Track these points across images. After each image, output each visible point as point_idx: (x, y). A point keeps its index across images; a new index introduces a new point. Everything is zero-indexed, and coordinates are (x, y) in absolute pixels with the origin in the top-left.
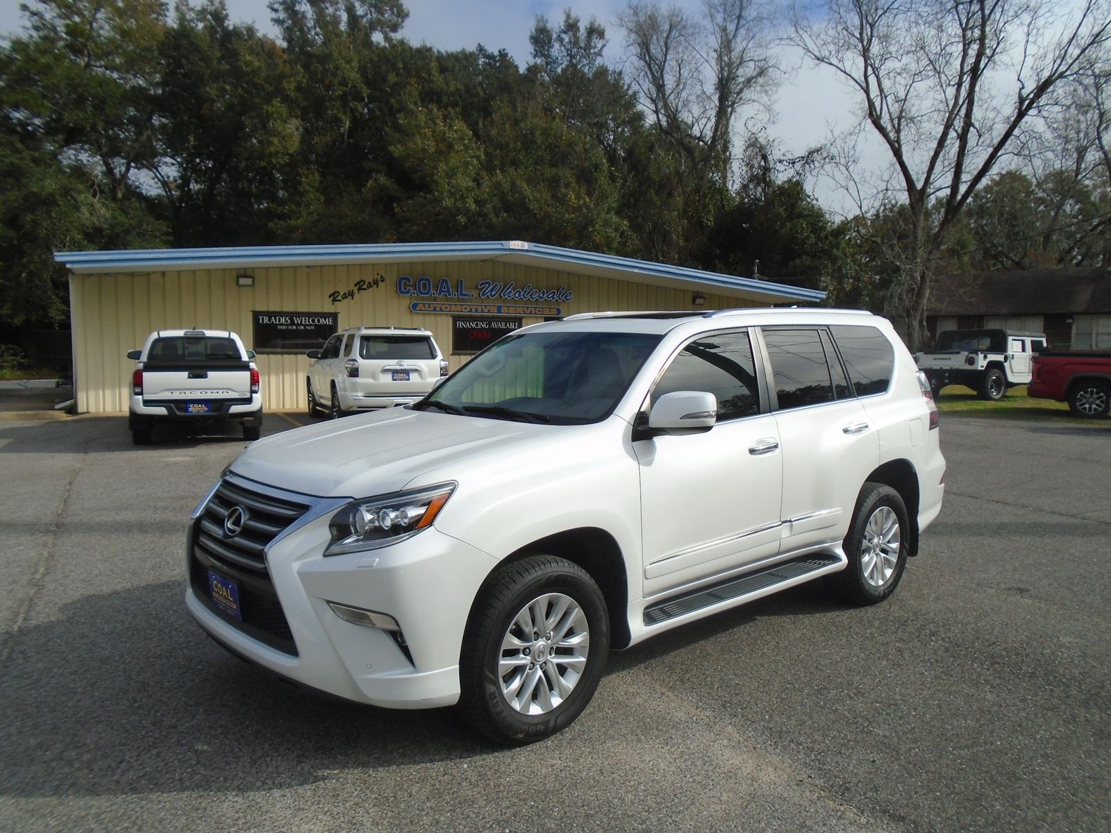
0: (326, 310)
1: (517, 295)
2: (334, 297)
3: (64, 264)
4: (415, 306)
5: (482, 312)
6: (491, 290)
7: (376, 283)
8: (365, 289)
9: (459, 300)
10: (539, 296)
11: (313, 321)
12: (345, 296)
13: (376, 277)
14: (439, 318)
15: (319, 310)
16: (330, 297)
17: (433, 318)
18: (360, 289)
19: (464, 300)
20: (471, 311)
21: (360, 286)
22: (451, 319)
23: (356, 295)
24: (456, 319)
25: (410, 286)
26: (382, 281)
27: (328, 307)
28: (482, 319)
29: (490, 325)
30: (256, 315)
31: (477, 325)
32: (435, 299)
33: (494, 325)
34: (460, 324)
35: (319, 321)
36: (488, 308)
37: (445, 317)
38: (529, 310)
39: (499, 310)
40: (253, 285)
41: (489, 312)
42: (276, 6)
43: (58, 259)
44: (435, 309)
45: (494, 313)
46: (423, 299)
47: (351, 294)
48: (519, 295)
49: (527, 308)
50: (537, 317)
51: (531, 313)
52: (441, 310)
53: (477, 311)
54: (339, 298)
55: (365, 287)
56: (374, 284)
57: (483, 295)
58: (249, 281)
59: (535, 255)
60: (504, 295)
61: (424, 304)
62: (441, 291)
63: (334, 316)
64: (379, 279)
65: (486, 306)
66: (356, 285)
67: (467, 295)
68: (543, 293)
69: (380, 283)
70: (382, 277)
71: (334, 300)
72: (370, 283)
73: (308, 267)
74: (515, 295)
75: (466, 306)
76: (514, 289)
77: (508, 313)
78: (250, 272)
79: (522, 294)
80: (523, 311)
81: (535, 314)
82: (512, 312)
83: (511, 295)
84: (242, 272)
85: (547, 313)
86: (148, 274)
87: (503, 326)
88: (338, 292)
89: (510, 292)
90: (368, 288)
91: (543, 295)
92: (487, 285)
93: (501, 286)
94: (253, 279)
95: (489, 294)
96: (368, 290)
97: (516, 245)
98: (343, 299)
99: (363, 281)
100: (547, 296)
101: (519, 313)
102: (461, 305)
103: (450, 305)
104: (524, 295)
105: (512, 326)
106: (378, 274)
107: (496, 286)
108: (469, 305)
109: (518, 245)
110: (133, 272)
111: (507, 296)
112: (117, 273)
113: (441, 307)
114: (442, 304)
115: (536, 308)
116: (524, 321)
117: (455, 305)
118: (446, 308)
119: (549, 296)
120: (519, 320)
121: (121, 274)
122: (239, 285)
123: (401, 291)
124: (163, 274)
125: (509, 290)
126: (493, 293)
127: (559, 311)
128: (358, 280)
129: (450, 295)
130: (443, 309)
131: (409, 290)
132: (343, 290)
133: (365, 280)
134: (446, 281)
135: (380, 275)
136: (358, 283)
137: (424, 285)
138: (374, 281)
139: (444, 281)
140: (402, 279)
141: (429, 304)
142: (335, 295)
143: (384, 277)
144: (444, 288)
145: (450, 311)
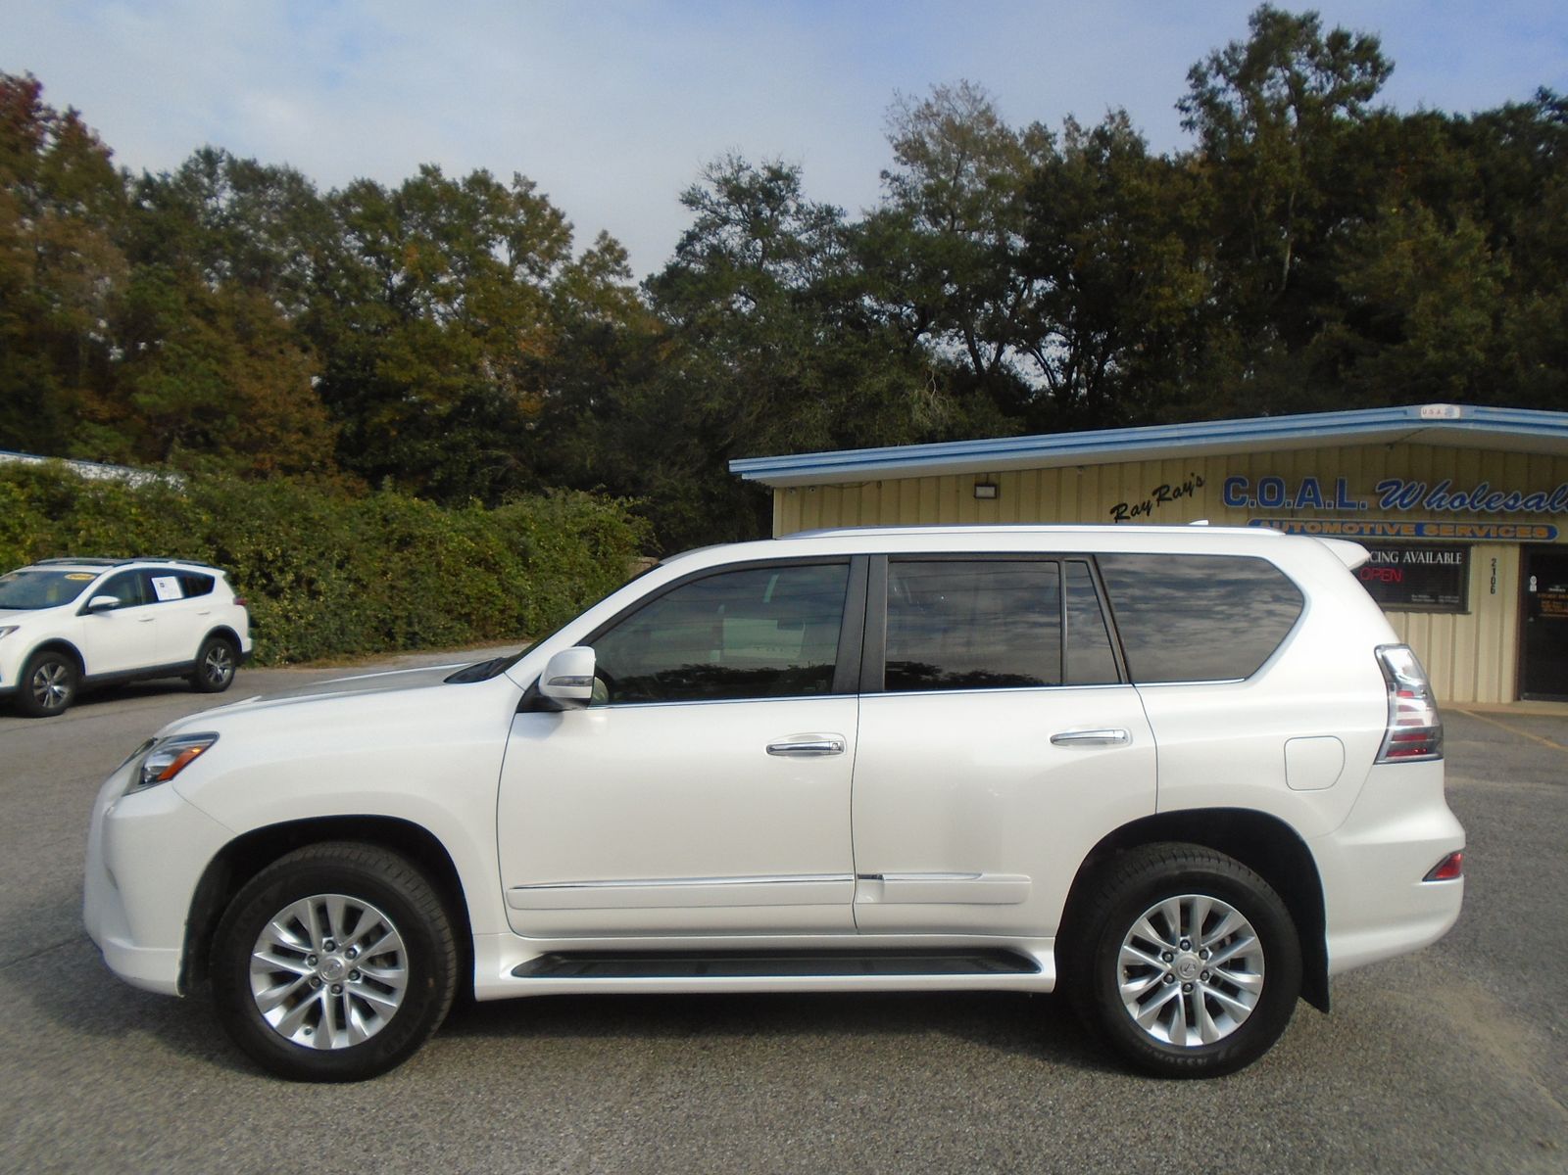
1: (1457, 503)
2: (1118, 513)
3: (739, 474)
5: (1384, 533)
6: (1402, 497)
7: (1188, 488)
8: (1170, 499)
9: (1340, 514)
10: (1505, 505)
12: (1135, 511)
13: (1189, 479)
16: (1112, 512)
18: (1158, 500)
19: (1349, 514)
20: (1360, 532)
21: (1162, 494)
23: (1154, 509)
25: (1243, 492)
26: (1200, 485)
28: (1385, 546)
29: (1401, 557)
31: (1375, 557)
32: (1293, 513)
33: (1410, 557)
36: (1396, 527)
38: (1485, 529)
39: (1419, 529)
40: (997, 496)
41: (1398, 533)
42: (1188, 104)
43: (732, 469)
45: (1408, 535)
46: (1272, 513)
47: (1147, 508)
48: (1461, 504)
49: (1481, 527)
50: (1503, 544)
51: (1487, 536)
53: (1372, 531)
54: (1127, 513)
55: (1169, 495)
56: (1185, 490)
57: (1385, 503)
58: (990, 492)
59: (1478, 427)
60: (1429, 504)
62: (1302, 499)
64: (1194, 482)
65: (1392, 525)
66: (1154, 493)
67: (1353, 505)
68: (1516, 498)
69: (1196, 490)
70: (1199, 479)
71: (1119, 517)
72: (1178, 489)
73: (1080, 467)
74: (1452, 503)
75: (1352, 525)
76: (1450, 492)
77: (1438, 536)
78: (993, 479)
79: (1468, 501)
80: (1472, 532)
81: (1498, 537)
82: (1447, 535)
83: (1443, 503)
84: (983, 479)
85: (1526, 536)
86: (860, 485)
87: (1428, 559)
88: (1126, 505)
89: (1442, 498)
90: (1176, 497)
91: (1516, 502)
92: (1395, 487)
93: (1422, 488)
94: (996, 486)
95: (1398, 502)
96: (1175, 501)
97: (1435, 411)
98: (1133, 515)
99: (1168, 487)
100: (1525, 504)
101: (1464, 536)
102: (1343, 523)
103: (1321, 522)
104: (1472, 503)
105: (1448, 559)
106: (1193, 475)
107: (1412, 487)
108: (1358, 523)
109: (1439, 412)
110: (842, 484)
111: (1435, 505)
112: (823, 486)
113: (1302, 527)
114: (1307, 522)
115: (1499, 526)
116: (1473, 550)
117: (1332, 523)
118: (1313, 528)
119: (1530, 504)
120: (1464, 549)
121: (828, 485)
122: (975, 497)
123: (1229, 501)
124: (879, 483)
125: (1441, 494)
126: (1406, 501)
127: (1552, 532)
128: (1159, 485)
129: (1318, 505)
130: (1307, 527)
131: (1244, 499)
132: (1132, 502)
133: (1170, 485)
134: (1312, 482)
135: (1196, 476)
136: (1159, 490)
137: (1271, 489)
138: (1185, 485)
139: (1308, 482)
140: (1228, 481)
141: (1281, 522)
142: (1120, 510)
143: (1203, 479)
144: (1309, 494)
145: (1321, 533)
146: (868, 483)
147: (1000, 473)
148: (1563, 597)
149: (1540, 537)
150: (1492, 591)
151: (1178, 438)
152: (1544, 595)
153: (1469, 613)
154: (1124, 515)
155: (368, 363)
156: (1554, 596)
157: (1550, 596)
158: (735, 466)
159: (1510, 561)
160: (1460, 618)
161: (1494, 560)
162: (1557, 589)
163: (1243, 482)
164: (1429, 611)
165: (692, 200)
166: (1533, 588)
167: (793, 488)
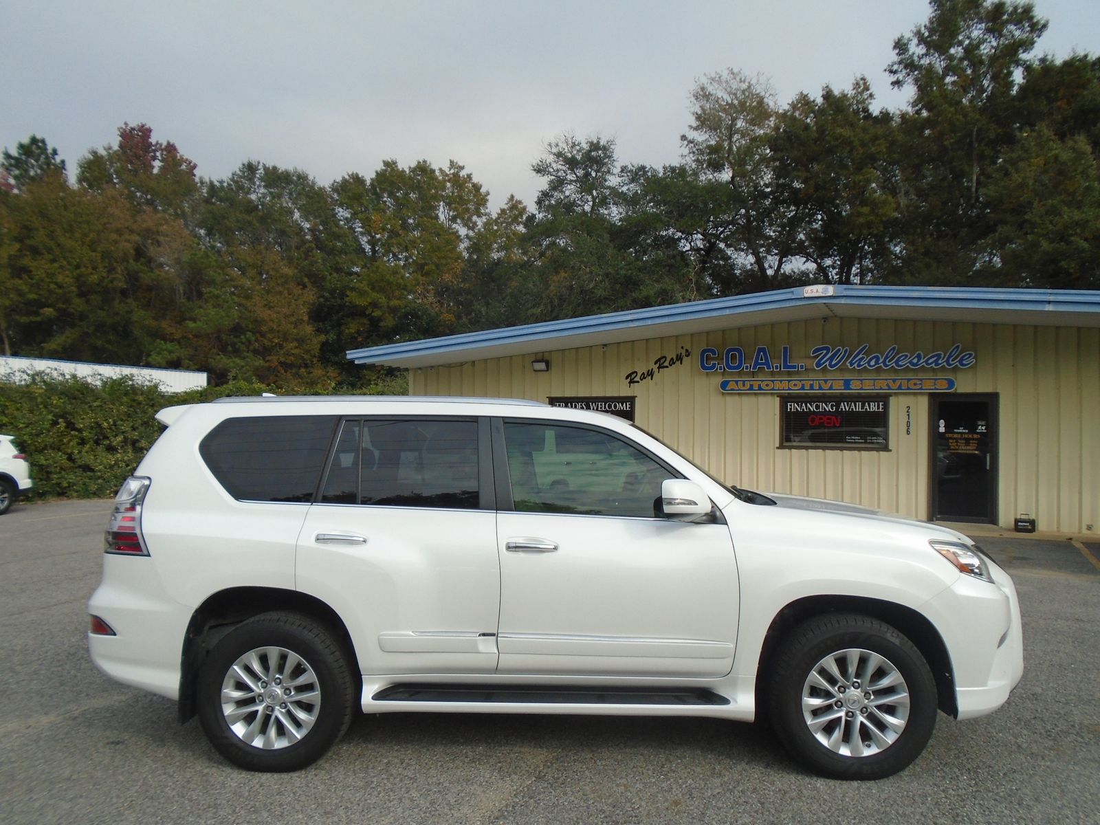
0: (623, 394)
1: (873, 363)
2: (631, 379)
3: (354, 360)
4: (724, 385)
5: (820, 388)
6: (831, 359)
7: (679, 358)
8: (667, 367)
9: (789, 374)
10: (911, 363)
12: (643, 377)
13: (680, 351)
14: (762, 399)
15: (615, 394)
16: (627, 378)
17: (753, 399)
18: (659, 368)
19: (798, 373)
20: (803, 388)
21: (661, 363)
22: (777, 400)
23: (656, 375)
24: (785, 400)
25: (714, 359)
26: (687, 356)
27: (625, 391)
28: (825, 398)
29: (838, 406)
30: (552, 402)
31: (817, 407)
32: (754, 374)
33: (844, 407)
34: (793, 407)
35: (615, 406)
36: (829, 383)
37: (769, 398)
38: (898, 383)
39: (847, 384)
40: (548, 368)
41: (831, 388)
43: (349, 357)
44: (751, 388)
45: (838, 389)
46: (739, 374)
47: (651, 374)
48: (877, 363)
49: (894, 381)
50: (915, 394)
51: (900, 388)
52: (760, 389)
53: (812, 387)
54: (637, 379)
55: (666, 364)
56: (677, 360)
57: (818, 365)
58: (542, 366)
59: (848, 301)
60: (851, 364)
61: (737, 382)
63: (632, 401)
64: (684, 354)
65: (825, 381)
66: (656, 363)
67: (794, 367)
68: (919, 357)
69: (685, 359)
70: (687, 351)
71: (632, 382)
72: (672, 359)
74: (869, 363)
75: (796, 382)
76: (867, 354)
77: (861, 389)
78: (547, 356)
79: (881, 360)
80: (888, 385)
81: (908, 389)
82: (868, 388)
83: (862, 363)
84: (540, 356)
85: (930, 387)
86: (462, 364)
87: (858, 407)
88: (636, 372)
89: (862, 358)
90: (671, 365)
91: (919, 360)
92: (825, 352)
93: (846, 351)
94: (548, 363)
95: (827, 363)
96: (670, 368)
97: (815, 291)
98: (642, 380)
99: (665, 357)
100: (926, 362)
101: (881, 389)
102: (789, 381)
103: (773, 381)
104: (884, 362)
105: (873, 407)
106: (682, 348)
107: (839, 350)
108: (800, 381)
109: (817, 291)
110: (450, 364)
111: (856, 365)
112: (439, 366)
113: (760, 385)
114: (763, 381)
115: (909, 380)
116: (892, 400)
117: (781, 381)
118: (767, 385)
119: (930, 361)
120: (884, 399)
121: (441, 366)
122: (535, 371)
123: (704, 367)
124: (473, 363)
125: (860, 356)
126: (833, 363)
127: (951, 383)
128: (659, 357)
129: (769, 368)
130: (763, 386)
131: (714, 365)
132: (641, 369)
133: (667, 356)
134: (763, 350)
135: (685, 348)
136: (659, 360)
137: (734, 357)
138: (677, 355)
139: (760, 350)
140: (704, 352)
141: (744, 381)
142: (633, 376)
143: (690, 350)
144: (762, 360)
145: (773, 389)
146: (467, 363)
147: (550, 352)
148: (966, 436)
149: (942, 388)
150: (908, 432)
151: (632, 321)
152: (950, 435)
153: (891, 451)
154: (635, 379)
155: (343, 295)
156: (959, 436)
157: (955, 436)
158: (351, 355)
159: (921, 407)
160: (883, 453)
161: (908, 407)
162: (961, 430)
163: (714, 354)
164: (860, 449)
166: (942, 429)
167: (420, 369)
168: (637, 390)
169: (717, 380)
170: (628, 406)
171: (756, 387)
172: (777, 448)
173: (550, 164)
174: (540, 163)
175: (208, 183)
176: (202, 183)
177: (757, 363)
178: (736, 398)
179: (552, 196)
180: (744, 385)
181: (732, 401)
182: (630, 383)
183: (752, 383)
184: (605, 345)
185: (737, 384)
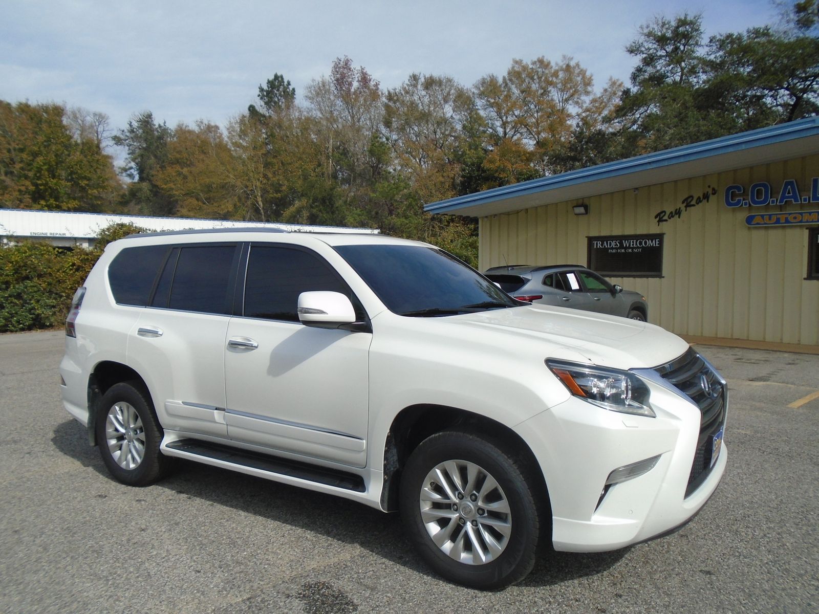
0: (653, 232)
2: (660, 217)
4: (749, 220)
7: (706, 197)
8: (693, 205)
11: (641, 243)
12: (671, 216)
13: (706, 189)
14: (789, 232)
15: (645, 232)
16: (656, 217)
17: (779, 232)
18: (686, 207)
21: (688, 202)
22: (806, 233)
23: (684, 214)
24: (814, 232)
25: (740, 195)
26: (714, 194)
27: (654, 229)
30: (591, 240)
32: (781, 208)
35: (646, 243)
37: (797, 231)
40: (587, 212)
43: (425, 209)
44: (778, 221)
46: (762, 209)
47: (678, 212)
54: (666, 218)
55: (693, 202)
56: (704, 198)
58: (582, 210)
61: (762, 216)
63: (660, 237)
64: (710, 191)
66: (683, 202)
69: (712, 198)
70: (713, 189)
71: (661, 220)
72: (699, 198)
78: (586, 202)
84: (580, 202)
86: (518, 212)
88: (665, 212)
90: (697, 204)
94: (586, 208)
96: (697, 206)
98: (670, 218)
99: (692, 197)
103: (801, 214)
106: (709, 186)
110: (509, 212)
112: (500, 214)
113: (786, 219)
114: (790, 214)
117: (810, 213)
118: (795, 218)
121: (503, 214)
122: (576, 214)
123: (729, 204)
124: (527, 210)
128: (687, 196)
129: (796, 200)
130: (790, 218)
131: (739, 201)
132: (669, 209)
133: (694, 195)
134: (791, 183)
135: (711, 187)
136: (686, 199)
137: (759, 192)
138: (704, 194)
139: (787, 184)
140: (731, 188)
141: (770, 216)
142: (662, 215)
143: (716, 189)
144: (789, 193)
145: (801, 222)
146: (522, 210)
147: (589, 197)
154: (664, 218)
158: (427, 207)
163: (739, 189)
165: (633, 50)
167: (486, 217)
168: (666, 228)
169: (742, 215)
170: (657, 242)
171: (783, 221)
172: (805, 279)
173: (642, 44)
174: (634, 45)
175: (387, 94)
176: (382, 94)
177: (783, 197)
178: (762, 233)
179: (645, 71)
180: (770, 219)
181: (758, 235)
182: (659, 221)
183: (778, 216)
184: (637, 189)
185: (763, 218)
